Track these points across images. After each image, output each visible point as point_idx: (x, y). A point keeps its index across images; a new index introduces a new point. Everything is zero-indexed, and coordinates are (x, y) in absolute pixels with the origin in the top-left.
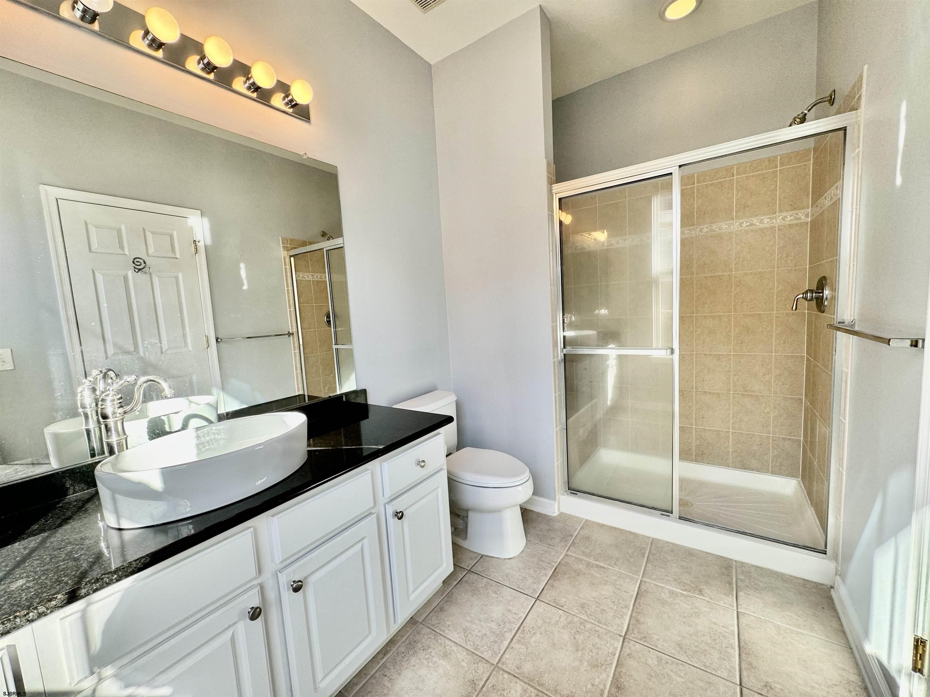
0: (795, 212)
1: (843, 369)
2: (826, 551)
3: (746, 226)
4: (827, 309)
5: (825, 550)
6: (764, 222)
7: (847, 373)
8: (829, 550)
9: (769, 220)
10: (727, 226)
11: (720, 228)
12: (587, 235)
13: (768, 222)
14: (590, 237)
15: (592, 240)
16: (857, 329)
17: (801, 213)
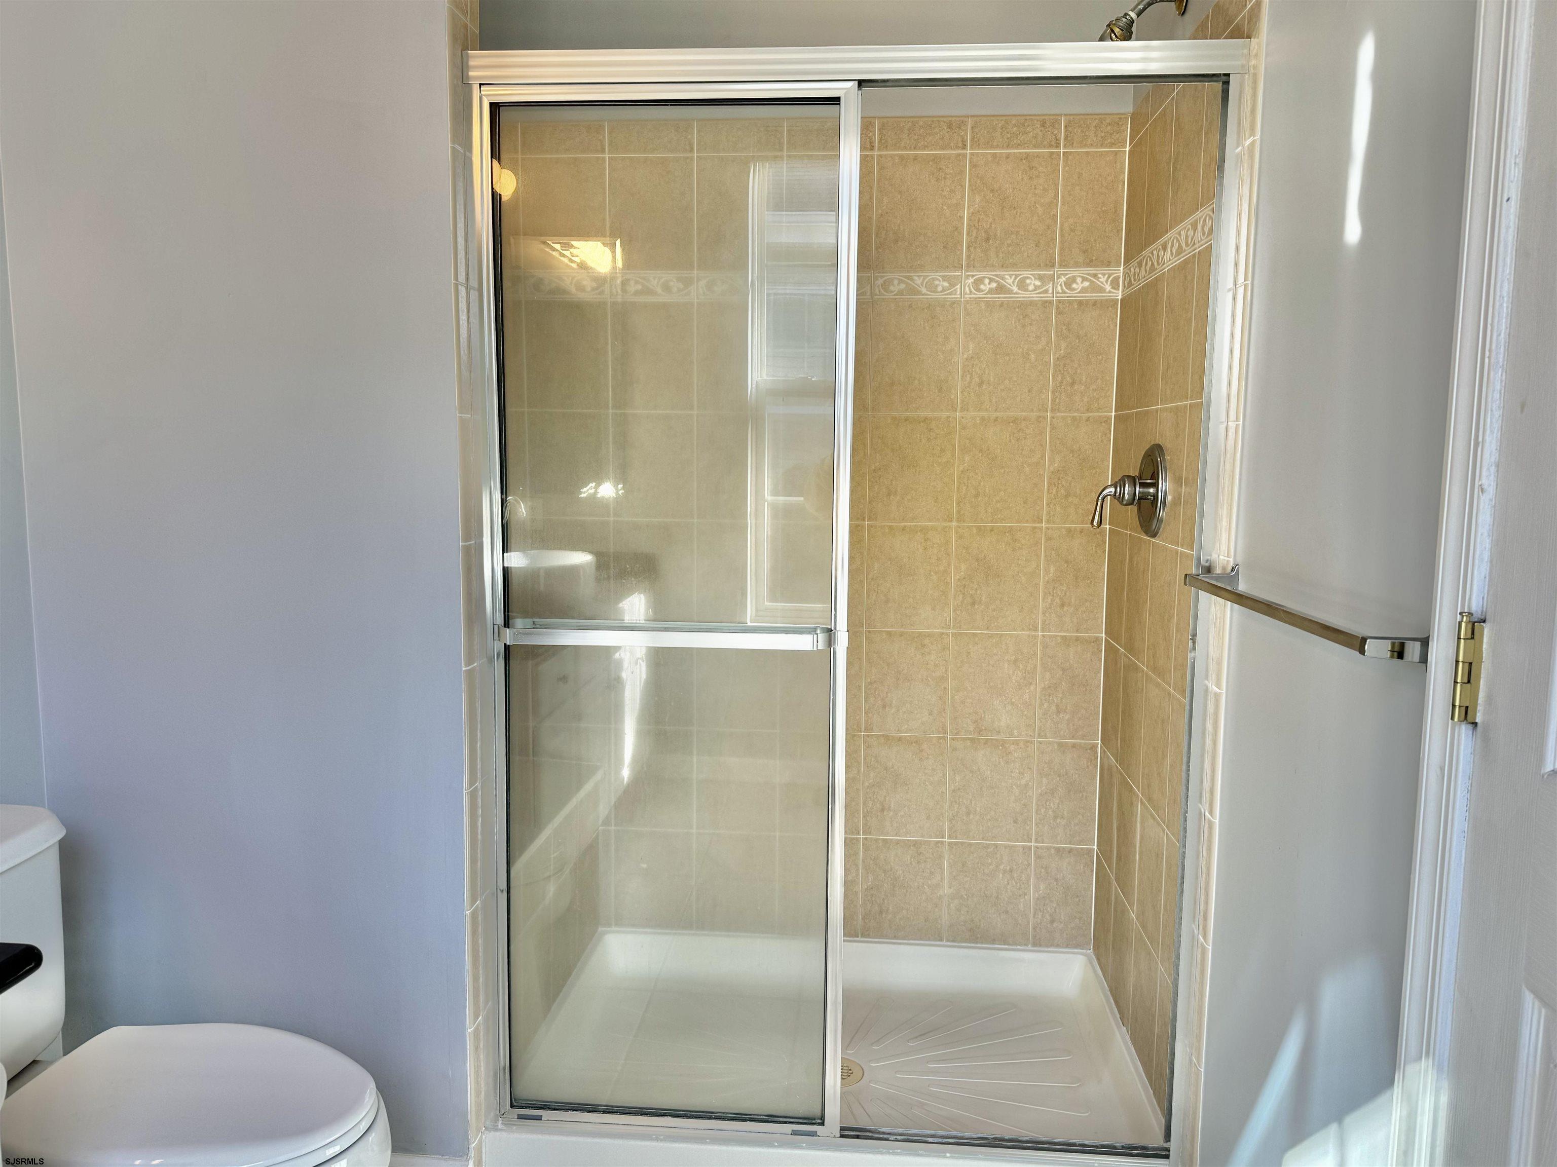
0: (1092, 270)
1: (1209, 685)
2: (1168, 1150)
3: (991, 291)
4: (1164, 530)
5: (1166, 1145)
6: (1028, 285)
7: (1217, 697)
8: (1173, 1145)
9: (1038, 283)
10: (946, 284)
11: (932, 288)
12: (558, 246)
13: (1036, 288)
14: (567, 253)
15: (574, 265)
16: (1242, 587)
17: (1104, 275)
